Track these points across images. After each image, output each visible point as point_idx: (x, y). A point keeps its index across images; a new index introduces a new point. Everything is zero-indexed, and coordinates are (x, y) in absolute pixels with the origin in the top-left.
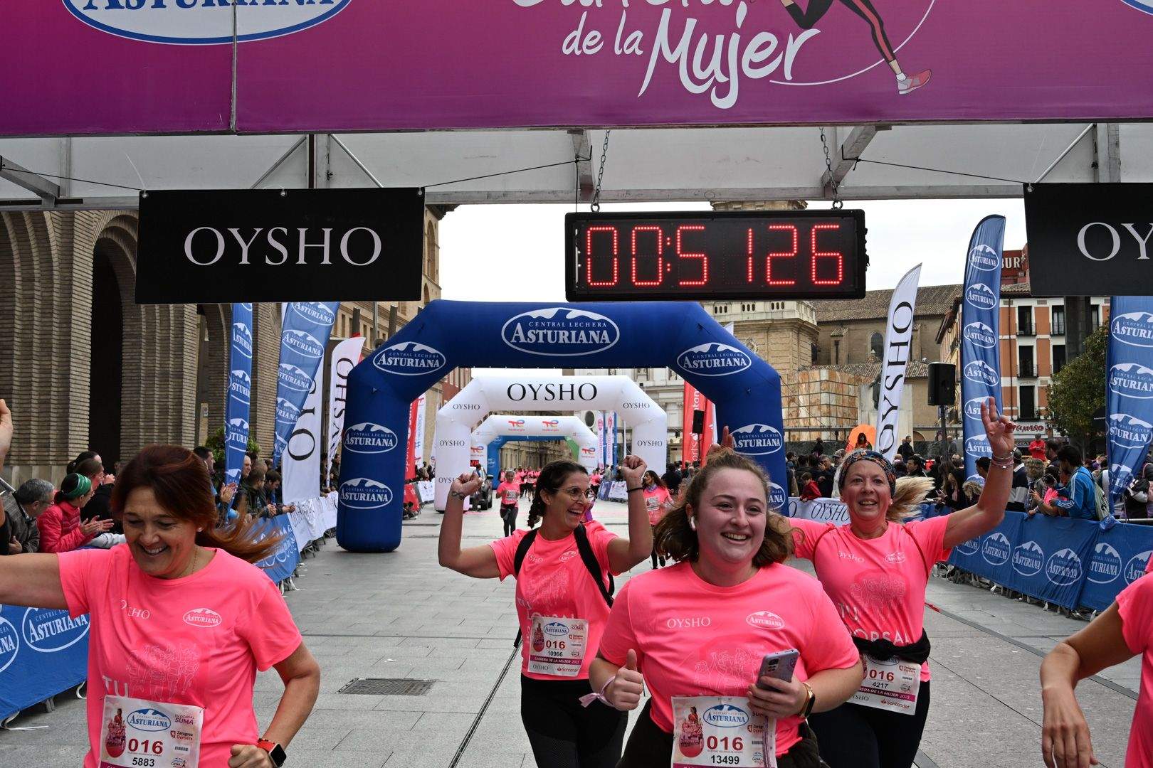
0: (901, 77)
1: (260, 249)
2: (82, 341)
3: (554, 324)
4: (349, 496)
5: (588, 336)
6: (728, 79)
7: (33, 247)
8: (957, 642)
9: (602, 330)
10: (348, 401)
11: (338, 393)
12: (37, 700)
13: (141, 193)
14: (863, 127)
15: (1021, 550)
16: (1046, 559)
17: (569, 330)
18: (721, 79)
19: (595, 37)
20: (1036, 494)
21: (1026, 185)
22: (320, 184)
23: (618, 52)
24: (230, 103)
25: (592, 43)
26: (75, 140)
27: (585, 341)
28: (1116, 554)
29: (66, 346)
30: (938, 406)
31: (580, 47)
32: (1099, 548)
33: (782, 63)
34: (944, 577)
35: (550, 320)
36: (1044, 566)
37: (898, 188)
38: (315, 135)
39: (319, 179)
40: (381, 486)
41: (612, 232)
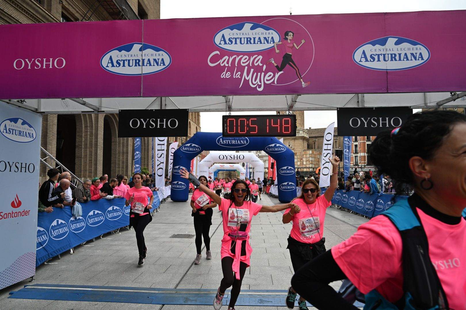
0: (303, 83)
1: (148, 124)
2: (101, 143)
3: (231, 139)
4: (174, 186)
5: (240, 142)
6: (261, 84)
7: (87, 118)
9: (244, 140)
10: (173, 160)
11: (171, 157)
12: (91, 238)
13: (119, 110)
14: (295, 95)
15: (359, 202)
17: (235, 140)
18: (259, 83)
19: (229, 74)
20: (362, 186)
21: (337, 108)
22: (163, 108)
23: (234, 77)
24: (141, 90)
25: (228, 75)
26: (103, 99)
27: (239, 143)
28: (383, 202)
29: (96, 145)
31: (225, 76)
32: (378, 201)
33: (274, 79)
37: (308, 108)
38: (162, 97)
39: (163, 106)
40: (183, 183)
41: (234, 120)
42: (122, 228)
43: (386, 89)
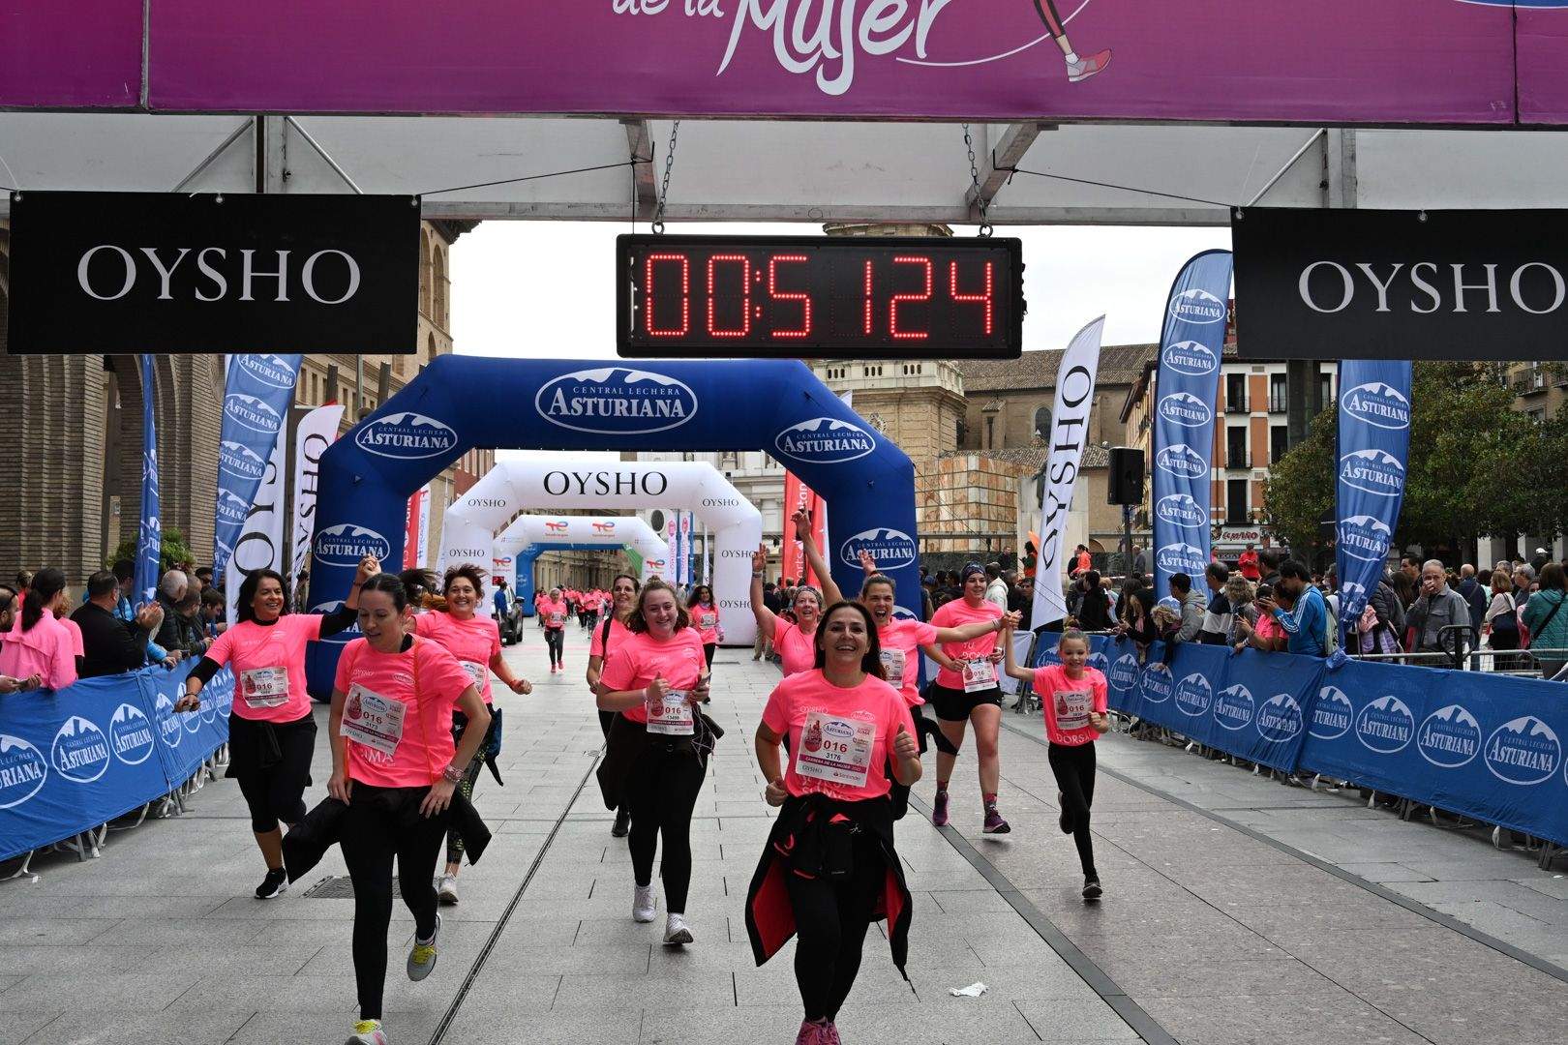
0: (1071, 58)
1: (187, 278)
3: (607, 390)
5: (654, 406)
6: (839, 55)
8: (1142, 817)
9: (673, 398)
10: (319, 493)
11: (306, 482)
13: (13, 194)
14: (1019, 126)
15: (1225, 695)
16: (1257, 707)
17: (628, 398)
18: (831, 53)
20: (1245, 622)
21: (1234, 210)
22: (273, 187)
23: (689, 12)
24: (140, 69)
25: (652, 1)
27: (650, 414)
28: (1346, 701)
30: (1121, 506)
31: (637, 4)
32: (1324, 693)
33: (913, 35)
34: (1126, 731)
35: (601, 384)
36: (1255, 715)
37: (1068, 210)
38: (265, 117)
39: (271, 180)
41: (681, 262)
42: (45, 849)
43: (1508, 106)
